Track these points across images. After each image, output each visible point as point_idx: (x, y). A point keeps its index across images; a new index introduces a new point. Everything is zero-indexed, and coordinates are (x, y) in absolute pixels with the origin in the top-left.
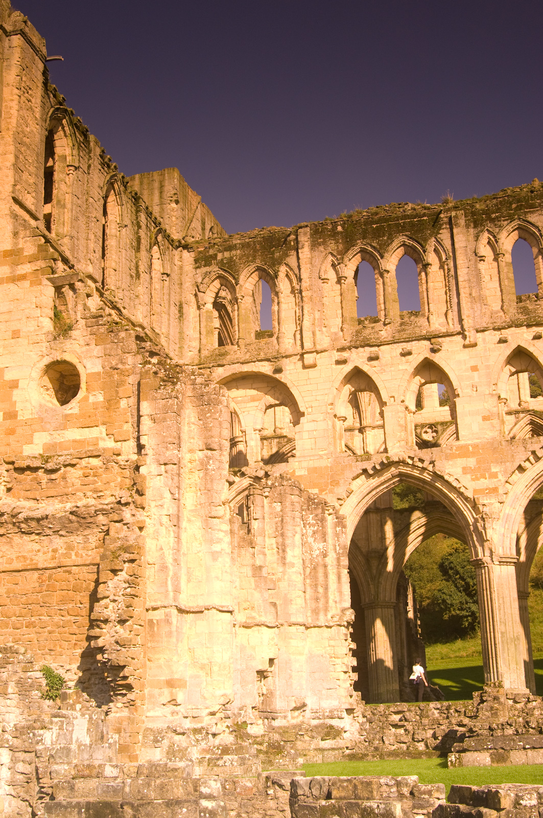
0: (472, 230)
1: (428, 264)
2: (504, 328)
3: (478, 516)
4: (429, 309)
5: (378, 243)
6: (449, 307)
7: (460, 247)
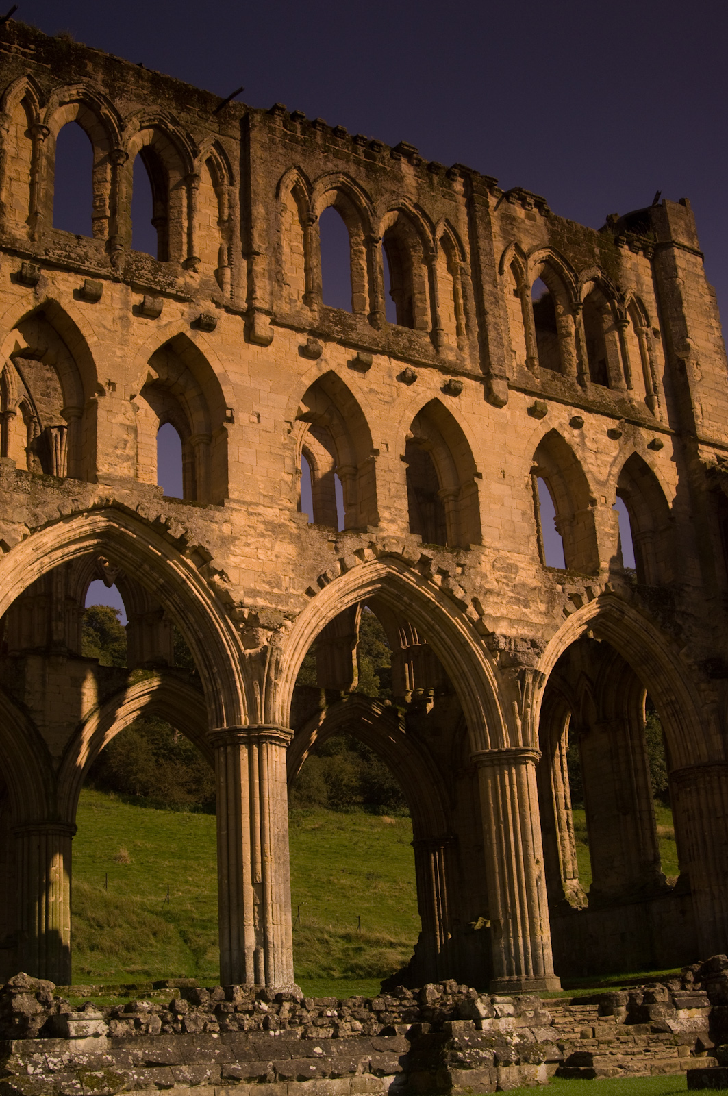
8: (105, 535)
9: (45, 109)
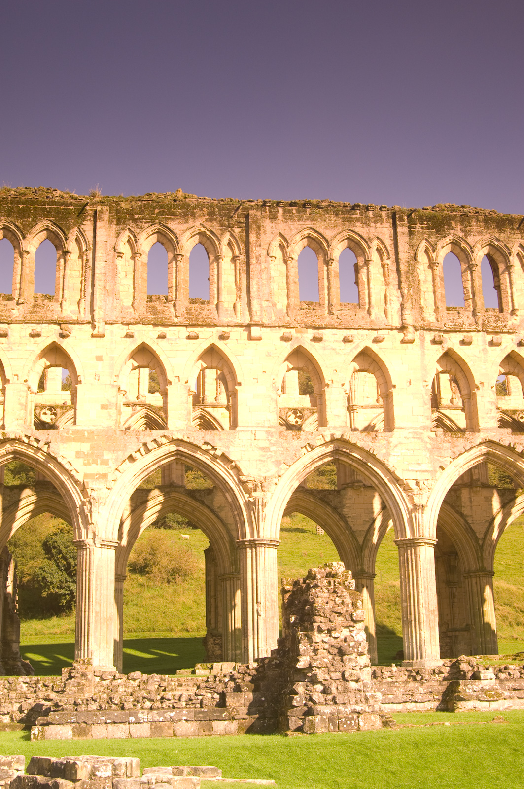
0: (114, 227)
1: (68, 252)
2: (132, 324)
3: (85, 500)
4: (63, 295)
5: (22, 224)
6: (83, 296)
7: (101, 241)
8: (487, 454)
9: (435, 253)
